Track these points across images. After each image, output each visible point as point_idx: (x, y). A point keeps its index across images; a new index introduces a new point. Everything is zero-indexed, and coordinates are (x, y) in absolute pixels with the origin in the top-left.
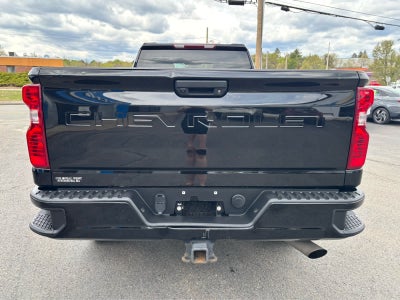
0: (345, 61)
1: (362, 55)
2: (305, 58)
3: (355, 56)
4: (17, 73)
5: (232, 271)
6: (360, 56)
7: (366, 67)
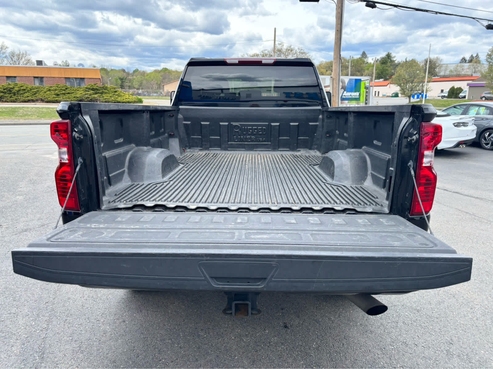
0: (452, 68)
1: (474, 60)
2: (399, 64)
3: (464, 60)
4: (46, 85)
5: (286, 327)
6: (470, 61)
7: (478, 75)
